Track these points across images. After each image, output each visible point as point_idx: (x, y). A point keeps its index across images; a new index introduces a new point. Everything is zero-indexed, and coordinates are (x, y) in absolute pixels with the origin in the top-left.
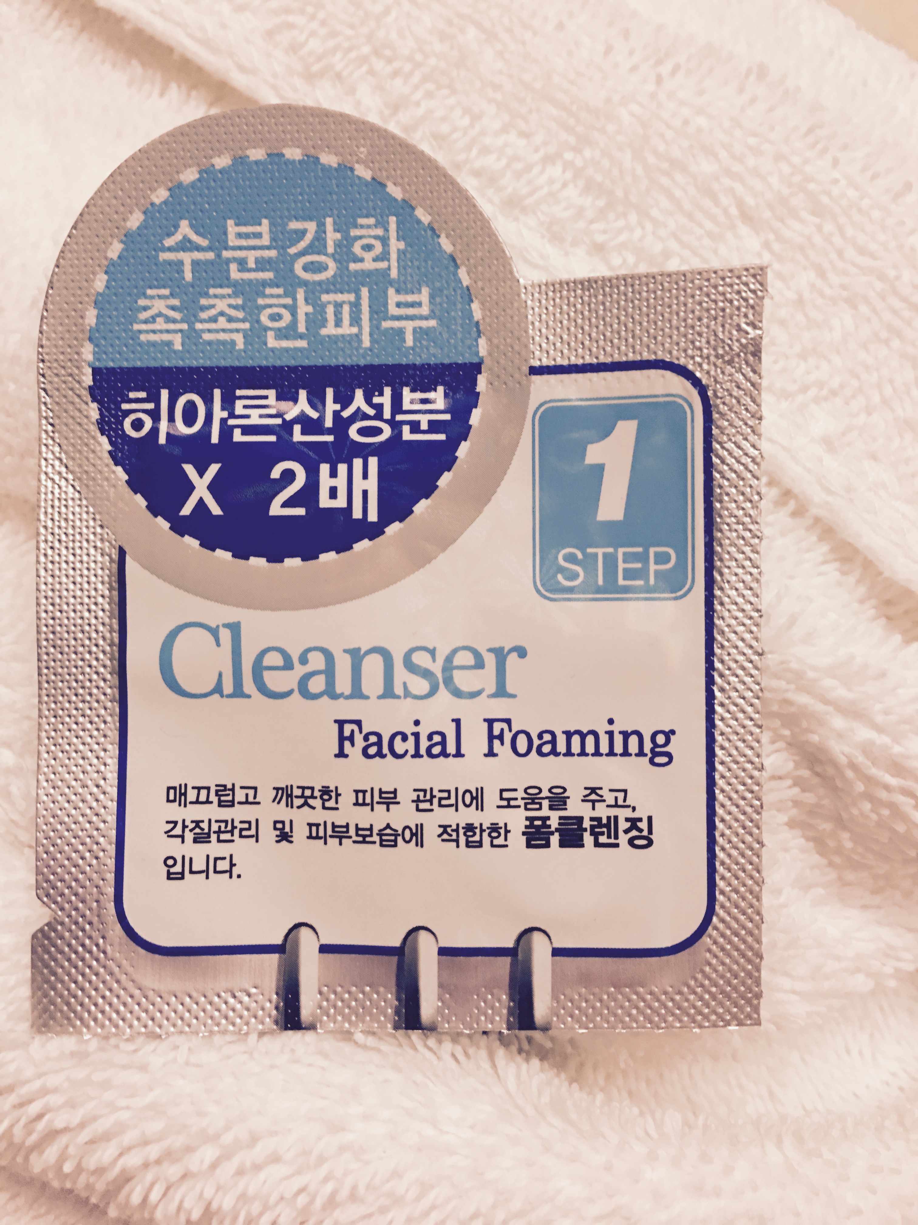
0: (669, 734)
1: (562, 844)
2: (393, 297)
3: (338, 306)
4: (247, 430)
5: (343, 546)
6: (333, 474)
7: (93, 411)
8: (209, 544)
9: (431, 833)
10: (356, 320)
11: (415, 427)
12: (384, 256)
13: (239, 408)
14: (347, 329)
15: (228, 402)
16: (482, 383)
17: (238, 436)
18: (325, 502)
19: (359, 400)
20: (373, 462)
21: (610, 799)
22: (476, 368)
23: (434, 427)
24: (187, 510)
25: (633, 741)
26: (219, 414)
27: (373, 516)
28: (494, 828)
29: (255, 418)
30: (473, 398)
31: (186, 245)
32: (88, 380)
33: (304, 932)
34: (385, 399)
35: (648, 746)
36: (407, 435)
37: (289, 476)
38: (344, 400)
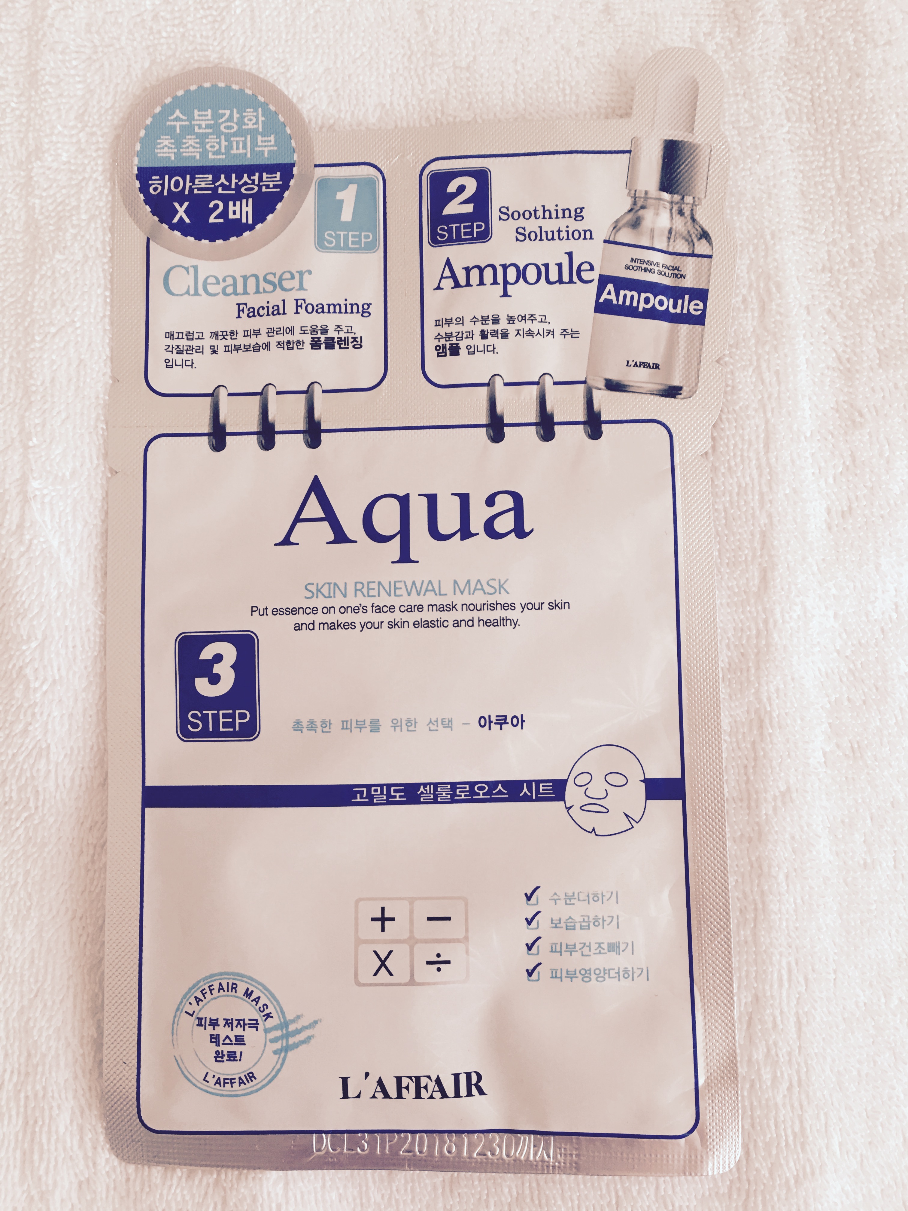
0: (369, 305)
1: (326, 348)
2: (260, 138)
3: (238, 142)
4: (199, 189)
5: (239, 234)
6: (234, 205)
7: (138, 184)
8: (185, 234)
9: (273, 345)
10: (245, 147)
11: (267, 187)
12: (257, 123)
13: (197, 181)
14: (241, 151)
15: (192, 181)
16: (295, 170)
17: (196, 191)
18: (231, 216)
19: (245, 178)
20: (250, 200)
21: (345, 330)
22: (293, 165)
23: (275, 186)
24: (175, 220)
25: (355, 307)
26: (188, 184)
27: (250, 222)
28: (298, 342)
29: (203, 185)
30: (292, 176)
31: (177, 119)
32: (136, 171)
33: (222, 388)
34: (256, 177)
35: (361, 309)
36: (264, 189)
37: (216, 207)
38: (239, 178)
